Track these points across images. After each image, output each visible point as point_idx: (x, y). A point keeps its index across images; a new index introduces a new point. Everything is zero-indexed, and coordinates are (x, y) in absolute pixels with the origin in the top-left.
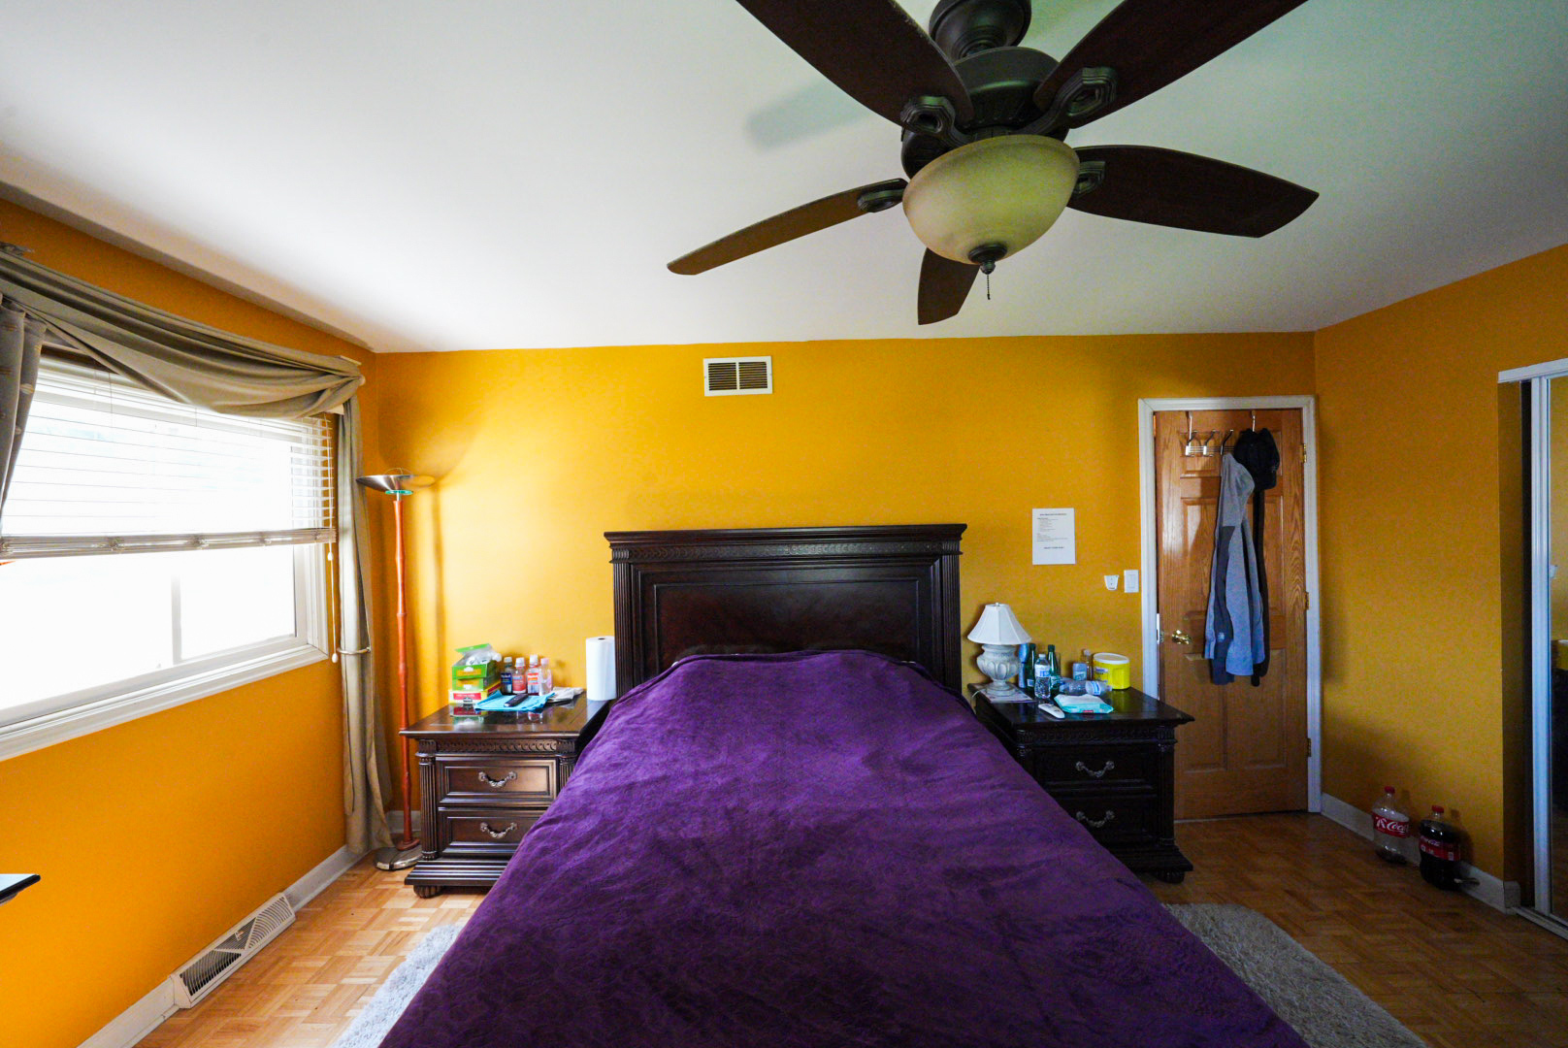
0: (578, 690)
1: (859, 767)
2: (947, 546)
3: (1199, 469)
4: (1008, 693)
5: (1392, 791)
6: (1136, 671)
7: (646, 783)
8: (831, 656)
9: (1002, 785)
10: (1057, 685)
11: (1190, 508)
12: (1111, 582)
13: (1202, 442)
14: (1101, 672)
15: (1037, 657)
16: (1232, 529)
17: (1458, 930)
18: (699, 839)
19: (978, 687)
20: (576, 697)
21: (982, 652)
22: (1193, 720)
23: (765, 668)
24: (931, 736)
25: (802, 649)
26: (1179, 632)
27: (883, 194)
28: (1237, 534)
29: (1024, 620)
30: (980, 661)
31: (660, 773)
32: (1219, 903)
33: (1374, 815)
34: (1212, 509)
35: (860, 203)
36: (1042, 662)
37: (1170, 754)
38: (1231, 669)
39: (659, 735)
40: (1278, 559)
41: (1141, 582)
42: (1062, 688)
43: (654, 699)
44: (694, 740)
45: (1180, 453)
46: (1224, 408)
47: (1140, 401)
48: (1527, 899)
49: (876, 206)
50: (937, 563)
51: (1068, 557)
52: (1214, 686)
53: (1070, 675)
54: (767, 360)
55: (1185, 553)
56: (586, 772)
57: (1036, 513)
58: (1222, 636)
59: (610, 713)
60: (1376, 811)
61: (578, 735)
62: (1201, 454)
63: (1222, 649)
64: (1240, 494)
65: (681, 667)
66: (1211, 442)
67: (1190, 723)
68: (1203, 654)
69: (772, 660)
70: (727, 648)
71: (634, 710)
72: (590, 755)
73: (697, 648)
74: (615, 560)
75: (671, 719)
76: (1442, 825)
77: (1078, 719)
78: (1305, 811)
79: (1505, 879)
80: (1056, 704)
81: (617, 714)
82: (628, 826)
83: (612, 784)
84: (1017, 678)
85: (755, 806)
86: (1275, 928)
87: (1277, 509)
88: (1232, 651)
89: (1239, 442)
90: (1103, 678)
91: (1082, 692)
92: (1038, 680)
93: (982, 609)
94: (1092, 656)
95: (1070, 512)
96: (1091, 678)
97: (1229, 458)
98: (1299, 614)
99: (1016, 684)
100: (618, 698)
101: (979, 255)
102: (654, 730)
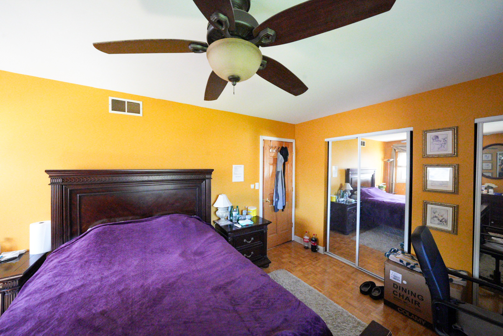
0: (22, 251)
1: (178, 258)
2: (207, 176)
3: (273, 156)
4: (225, 222)
5: (306, 232)
6: (258, 211)
7: (71, 291)
8: (166, 217)
9: (227, 253)
10: (239, 218)
11: (271, 166)
12: (252, 186)
13: (274, 149)
14: (250, 212)
15: (233, 210)
16: (279, 172)
17: (317, 260)
18: (104, 310)
19: (216, 221)
20: (21, 255)
21: (218, 210)
22: (271, 222)
23: (136, 226)
24: (202, 241)
25: (152, 216)
26: (267, 199)
27: (199, 47)
28: (280, 173)
29: (230, 199)
30: (217, 213)
31: (80, 284)
32: (277, 270)
33: (304, 239)
34: (275, 166)
35: (190, 47)
36: (235, 211)
37: (266, 233)
38: (278, 208)
39: (79, 265)
40: (288, 178)
41: (259, 186)
42: (240, 218)
43: (76, 248)
44: (100, 263)
45: (269, 151)
46: (277, 140)
47: (260, 136)
48: (326, 250)
49: (196, 50)
50: (204, 182)
51: (241, 179)
52: (275, 213)
53: (242, 214)
54: (141, 103)
55: (269, 178)
56: (26, 296)
57: (234, 166)
58: (277, 200)
59: (47, 259)
60: (304, 237)
61: (21, 276)
62: (273, 152)
63: (277, 202)
64: (281, 163)
65: (92, 231)
66: (275, 149)
67: (271, 224)
68: (273, 204)
69: (140, 222)
70: (117, 219)
71: (63, 255)
72: (31, 285)
73: (102, 221)
74: (52, 184)
75: (86, 256)
76: (315, 238)
77: (245, 227)
78: (291, 241)
79: (323, 247)
80: (239, 223)
81: (52, 259)
82: (57, 319)
83: (46, 298)
84: (228, 217)
85: (133, 285)
86: (288, 272)
87: (288, 167)
88: (279, 203)
89: (281, 149)
90: (250, 214)
91: (245, 219)
92: (234, 217)
93: (218, 196)
94: (247, 208)
95: (243, 166)
96: (247, 214)
97: (279, 153)
98: (291, 193)
99: (227, 219)
100: (52, 250)
101: (231, 78)
102: (76, 263)
